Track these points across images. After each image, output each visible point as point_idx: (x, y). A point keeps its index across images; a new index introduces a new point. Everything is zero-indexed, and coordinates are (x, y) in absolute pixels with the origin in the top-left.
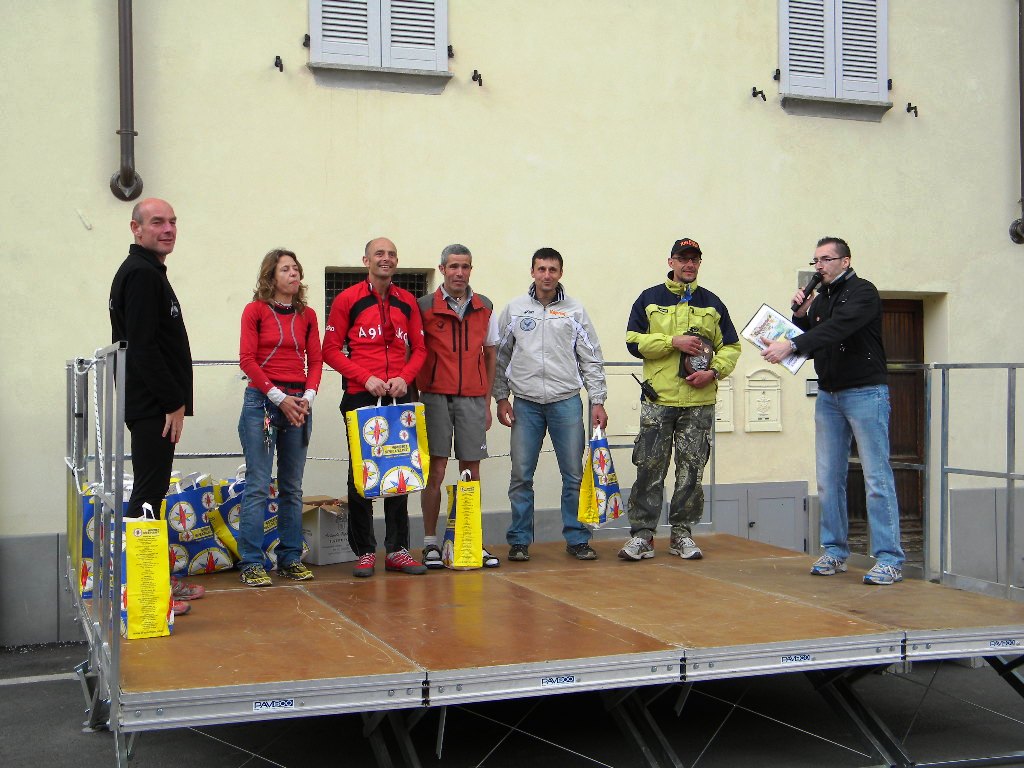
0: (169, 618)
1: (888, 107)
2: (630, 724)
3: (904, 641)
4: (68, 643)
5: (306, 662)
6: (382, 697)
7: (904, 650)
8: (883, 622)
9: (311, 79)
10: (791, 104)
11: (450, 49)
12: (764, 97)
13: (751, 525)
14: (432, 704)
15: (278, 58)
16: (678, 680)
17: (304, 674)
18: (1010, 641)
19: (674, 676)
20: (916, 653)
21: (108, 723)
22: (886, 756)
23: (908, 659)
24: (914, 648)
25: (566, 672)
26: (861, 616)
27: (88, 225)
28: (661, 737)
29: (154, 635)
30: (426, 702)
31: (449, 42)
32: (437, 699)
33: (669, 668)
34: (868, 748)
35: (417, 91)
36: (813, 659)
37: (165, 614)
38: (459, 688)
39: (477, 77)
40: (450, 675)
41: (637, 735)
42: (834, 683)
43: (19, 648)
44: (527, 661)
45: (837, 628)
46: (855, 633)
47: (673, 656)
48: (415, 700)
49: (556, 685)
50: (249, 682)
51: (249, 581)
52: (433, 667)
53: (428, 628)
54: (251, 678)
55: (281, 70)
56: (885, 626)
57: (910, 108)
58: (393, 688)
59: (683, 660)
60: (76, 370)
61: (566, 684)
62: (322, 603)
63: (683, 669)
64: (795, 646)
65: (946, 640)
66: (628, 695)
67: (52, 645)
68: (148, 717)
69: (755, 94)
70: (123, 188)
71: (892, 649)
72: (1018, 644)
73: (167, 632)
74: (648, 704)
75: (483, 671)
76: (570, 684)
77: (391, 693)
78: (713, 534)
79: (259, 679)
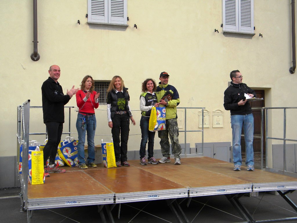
0: (43, 179)
1: (254, 35)
2: (174, 209)
3: (252, 186)
4: (18, 187)
5: (81, 191)
6: (102, 201)
7: (252, 188)
8: (247, 181)
9: (88, 26)
10: (226, 34)
11: (128, 18)
12: (218, 32)
13: (214, 154)
14: (116, 203)
15: (79, 21)
16: (187, 197)
17: (80, 194)
18: (283, 186)
19: (186, 195)
20: (256, 189)
21: (24, 207)
22: (248, 219)
23: (253, 191)
24: (255, 188)
25: (155, 194)
26: (241, 179)
27: (24, 68)
28: (183, 213)
29: (39, 184)
30: (115, 202)
31: (127, 16)
32: (118, 201)
33: (185, 193)
34: (243, 217)
35: (118, 30)
36: (226, 191)
37: (42, 178)
38: (124, 198)
39: (135, 26)
40: (122, 195)
41: (176, 212)
42: (234, 198)
43: (4, 188)
44: (144, 191)
45: (234, 182)
46: (238, 184)
47: (186, 190)
48: (111, 202)
49: (152, 198)
50: (64, 196)
51: (82, 168)
52: (117, 192)
53: (117, 182)
54: (65, 195)
55: (79, 24)
56: (247, 182)
57: (260, 35)
58: (105, 198)
59: (189, 191)
60: (19, 109)
61: (155, 197)
62: (88, 175)
63: (188, 193)
64: (221, 187)
65: (265, 186)
66: (174, 201)
67: (13, 188)
68: (36, 206)
69: (216, 31)
70: (34, 57)
71: (249, 188)
72: (286, 187)
73: (43, 183)
74: (179, 204)
75: (131, 193)
76: (156, 197)
77: (105, 200)
78: (203, 157)
79: (67, 196)
